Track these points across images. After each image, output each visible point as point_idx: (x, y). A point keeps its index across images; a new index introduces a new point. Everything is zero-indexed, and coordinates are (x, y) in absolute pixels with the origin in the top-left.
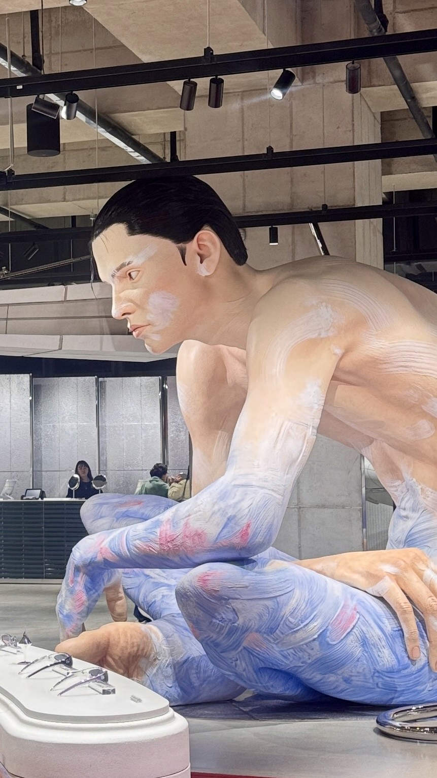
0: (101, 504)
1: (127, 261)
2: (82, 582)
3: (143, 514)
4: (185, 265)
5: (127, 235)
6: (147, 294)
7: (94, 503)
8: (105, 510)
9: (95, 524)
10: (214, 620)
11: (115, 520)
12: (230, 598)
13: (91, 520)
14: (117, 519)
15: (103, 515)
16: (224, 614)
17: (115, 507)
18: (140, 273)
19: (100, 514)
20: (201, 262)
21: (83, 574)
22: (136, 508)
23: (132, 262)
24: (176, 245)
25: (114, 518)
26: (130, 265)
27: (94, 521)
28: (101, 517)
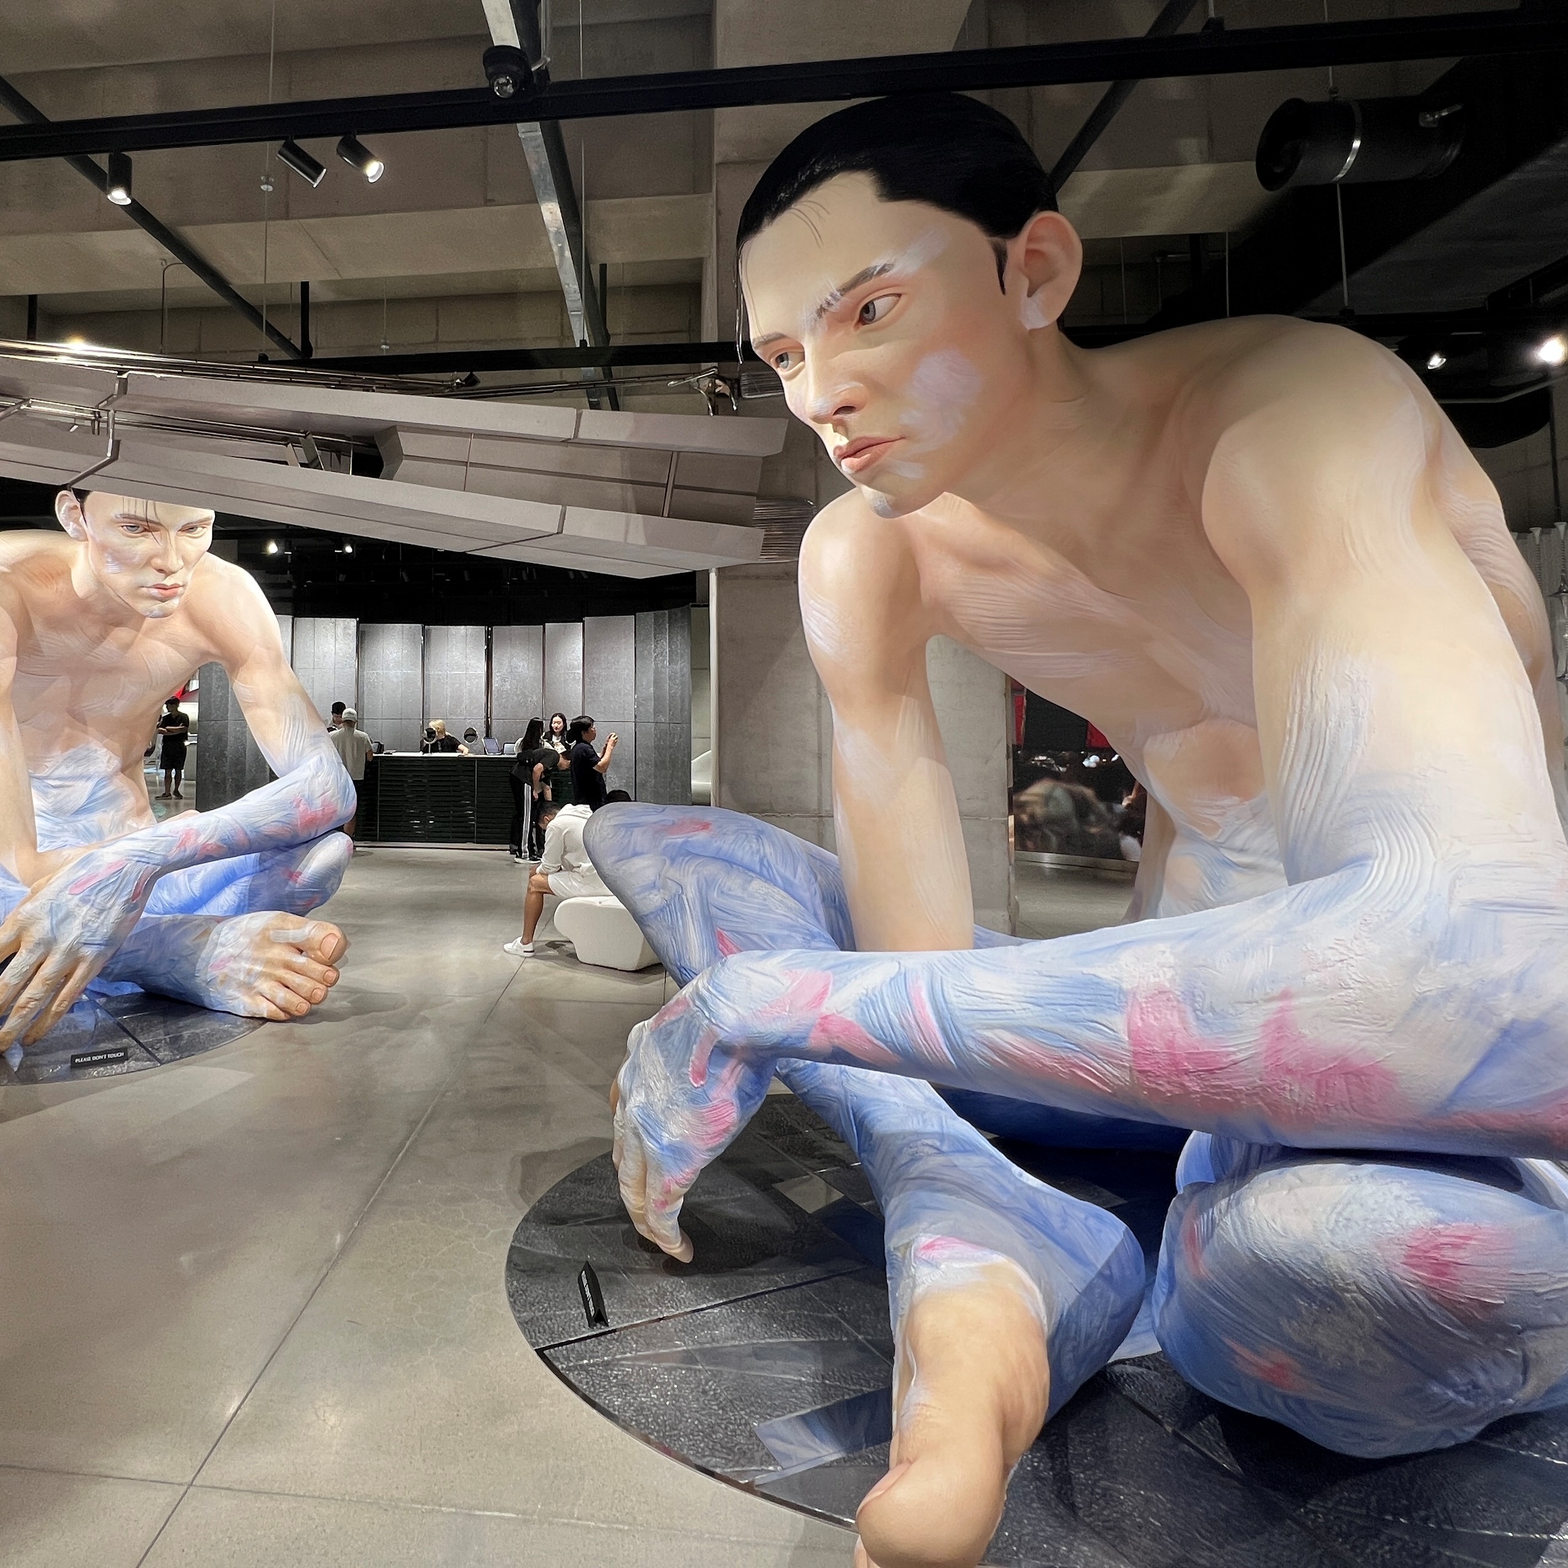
0: (630, 827)
1: (879, 263)
2: (732, 1080)
3: (719, 849)
4: (1004, 292)
5: (875, 200)
6: (914, 357)
7: (612, 823)
8: (639, 838)
9: (623, 868)
10: (1436, 1389)
11: (668, 862)
12: (1527, 1327)
13: (614, 858)
14: (673, 860)
15: (639, 849)
16: (1484, 1370)
17: (656, 832)
18: (903, 300)
19: (631, 847)
20: (1030, 294)
21: (739, 1063)
22: (701, 836)
23: (892, 266)
24: (989, 239)
25: (665, 857)
26: (886, 275)
27: (619, 861)
28: (636, 854)
